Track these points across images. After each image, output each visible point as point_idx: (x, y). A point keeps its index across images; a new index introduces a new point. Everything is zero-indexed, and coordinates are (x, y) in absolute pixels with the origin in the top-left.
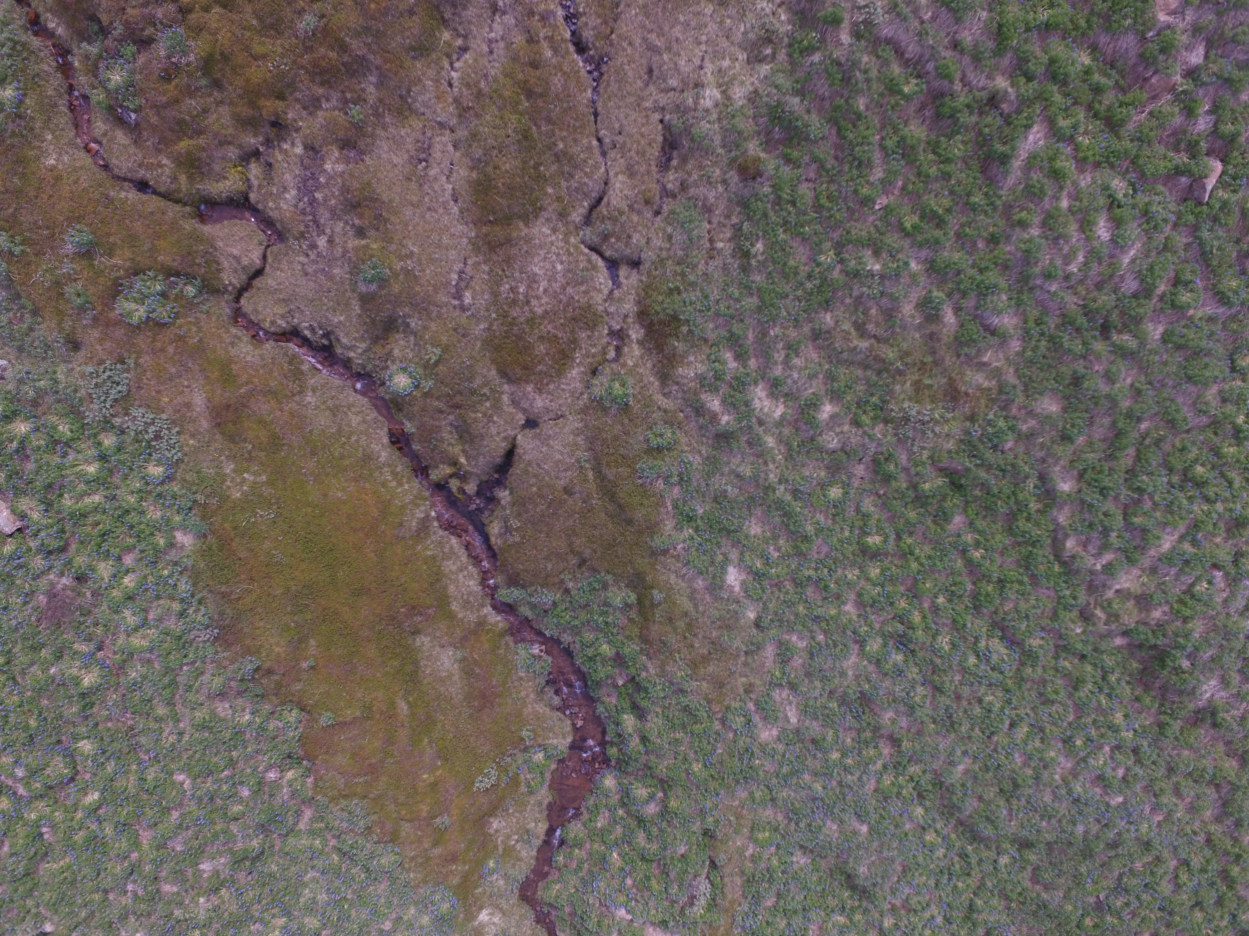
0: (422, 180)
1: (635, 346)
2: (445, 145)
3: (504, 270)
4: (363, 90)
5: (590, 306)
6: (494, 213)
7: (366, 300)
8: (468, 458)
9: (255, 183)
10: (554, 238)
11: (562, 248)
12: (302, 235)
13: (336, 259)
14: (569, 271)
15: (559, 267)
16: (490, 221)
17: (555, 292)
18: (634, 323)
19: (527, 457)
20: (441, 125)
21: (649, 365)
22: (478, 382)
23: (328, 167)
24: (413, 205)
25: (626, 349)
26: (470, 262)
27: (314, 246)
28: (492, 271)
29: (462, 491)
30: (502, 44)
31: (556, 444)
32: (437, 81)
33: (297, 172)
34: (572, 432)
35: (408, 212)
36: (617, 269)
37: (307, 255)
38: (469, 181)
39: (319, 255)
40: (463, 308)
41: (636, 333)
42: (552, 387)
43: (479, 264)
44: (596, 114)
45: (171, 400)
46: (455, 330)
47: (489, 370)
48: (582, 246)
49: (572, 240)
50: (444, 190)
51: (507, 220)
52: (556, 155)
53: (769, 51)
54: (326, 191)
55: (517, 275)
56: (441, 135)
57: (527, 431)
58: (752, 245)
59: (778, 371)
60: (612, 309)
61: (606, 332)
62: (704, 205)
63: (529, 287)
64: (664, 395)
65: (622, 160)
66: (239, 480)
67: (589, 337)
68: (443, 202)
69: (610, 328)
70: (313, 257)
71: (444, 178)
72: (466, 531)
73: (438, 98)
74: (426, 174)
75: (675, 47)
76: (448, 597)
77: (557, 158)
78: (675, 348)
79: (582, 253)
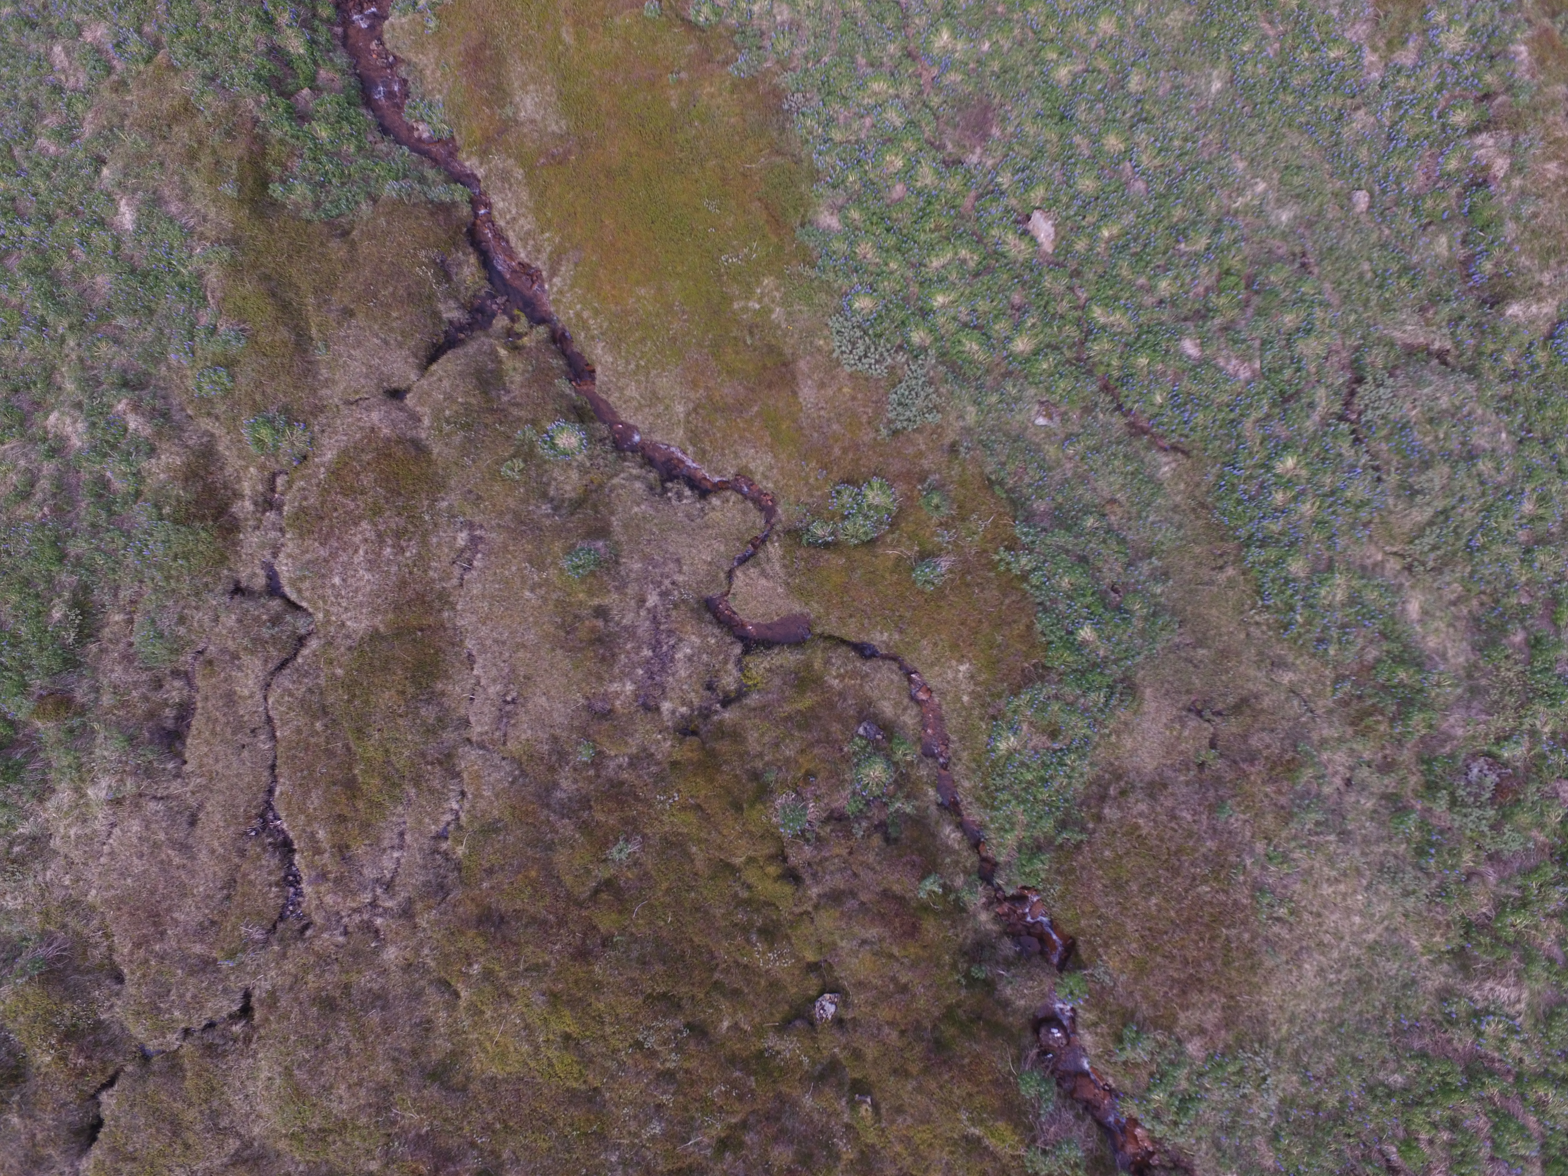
0: (510, 678)
1: (247, 492)
2: (478, 722)
3: (410, 573)
4: (575, 781)
5: (301, 536)
6: (414, 640)
7: (602, 531)
8: (494, 353)
9: (730, 666)
10: (344, 616)
11: (332, 604)
12: (676, 606)
13: (637, 580)
14: (323, 576)
15: (337, 580)
16: (421, 630)
17: (344, 550)
18: (246, 519)
19: (405, 352)
20: (481, 746)
21: (229, 470)
22: (457, 439)
23: (629, 687)
24: (524, 646)
25: (260, 488)
26: (455, 582)
27: (664, 594)
28: (425, 571)
29: (513, 319)
30: (386, 843)
31: (357, 367)
32: (478, 796)
33: (670, 679)
34: (334, 382)
35: (531, 637)
36: (268, 585)
37: (673, 583)
38: (449, 678)
39: (659, 584)
40: (471, 526)
41: (244, 507)
42: (358, 436)
43: (441, 580)
44: (273, 767)
45: (840, 389)
46: (479, 498)
47: (439, 454)
48: (311, 610)
49: (320, 616)
50: (484, 667)
51: (400, 632)
52: (326, 713)
53: (16, 849)
54: (636, 659)
55: (394, 569)
56: (481, 734)
57: (404, 386)
58: (66, 616)
59: (48, 467)
60: (273, 534)
61: (286, 508)
62: (131, 662)
63: (379, 555)
64: (212, 435)
65: (241, 712)
66: (766, 299)
67: (306, 498)
68: (485, 652)
69: (281, 514)
70: (667, 582)
71: (483, 682)
72: (514, 271)
73: (479, 776)
74: (506, 686)
75: (145, 849)
76: (528, 184)
77: (324, 710)
78: (184, 489)
79: (309, 601)
